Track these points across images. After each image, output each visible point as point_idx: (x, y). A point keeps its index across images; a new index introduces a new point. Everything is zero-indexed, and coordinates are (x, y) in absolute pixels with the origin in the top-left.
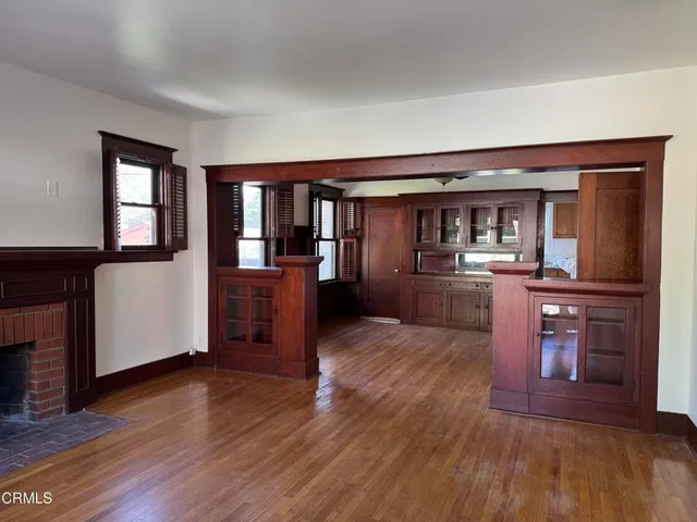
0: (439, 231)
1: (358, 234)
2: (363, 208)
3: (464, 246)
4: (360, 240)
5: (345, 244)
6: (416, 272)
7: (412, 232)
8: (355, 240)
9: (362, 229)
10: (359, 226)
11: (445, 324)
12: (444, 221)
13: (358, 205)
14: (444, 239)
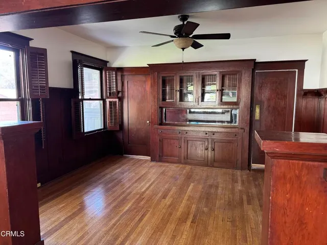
0: (178, 93)
1: (120, 95)
2: (122, 76)
3: (197, 104)
4: (121, 100)
5: (110, 102)
6: (161, 124)
7: (158, 94)
8: (117, 100)
9: (123, 91)
10: (120, 89)
11: (183, 161)
12: (181, 86)
13: (119, 74)
14: (182, 99)
